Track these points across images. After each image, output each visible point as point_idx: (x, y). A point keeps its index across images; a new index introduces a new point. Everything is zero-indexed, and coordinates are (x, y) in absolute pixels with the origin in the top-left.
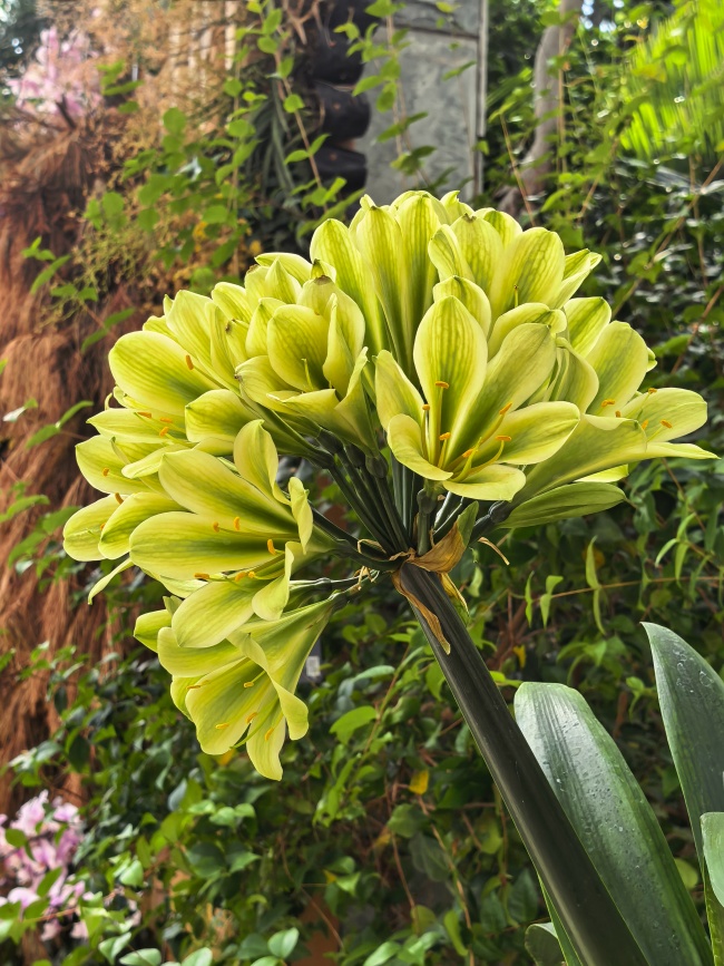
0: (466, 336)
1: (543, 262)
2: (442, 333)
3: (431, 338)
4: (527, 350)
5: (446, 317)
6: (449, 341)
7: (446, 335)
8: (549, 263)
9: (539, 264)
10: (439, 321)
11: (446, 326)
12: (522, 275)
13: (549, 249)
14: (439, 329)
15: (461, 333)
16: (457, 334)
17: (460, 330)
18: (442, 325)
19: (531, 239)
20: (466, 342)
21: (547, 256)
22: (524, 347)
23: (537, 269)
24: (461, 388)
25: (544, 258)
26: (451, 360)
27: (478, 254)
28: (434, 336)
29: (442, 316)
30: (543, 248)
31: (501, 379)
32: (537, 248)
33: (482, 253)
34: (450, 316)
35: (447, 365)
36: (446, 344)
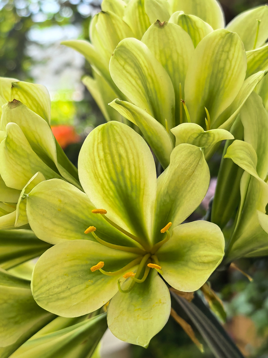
0: (131, 156)
1: (228, 62)
2: (105, 157)
3: (95, 163)
4: (186, 170)
5: (106, 142)
6: (114, 163)
7: (109, 158)
8: (233, 63)
9: (225, 64)
10: (101, 147)
11: (107, 151)
12: (213, 73)
13: (232, 49)
14: (102, 154)
15: (124, 154)
16: (120, 156)
17: (122, 152)
18: (104, 149)
19: (217, 40)
20: (132, 161)
21: (231, 56)
22: (183, 166)
23: (224, 68)
24: (138, 197)
25: (228, 58)
26: (121, 177)
27: (171, 57)
28: (97, 160)
29: (103, 141)
30: (226, 49)
31: (170, 192)
32: (221, 49)
33: (175, 57)
34: (109, 141)
35: (119, 181)
36: (111, 165)
